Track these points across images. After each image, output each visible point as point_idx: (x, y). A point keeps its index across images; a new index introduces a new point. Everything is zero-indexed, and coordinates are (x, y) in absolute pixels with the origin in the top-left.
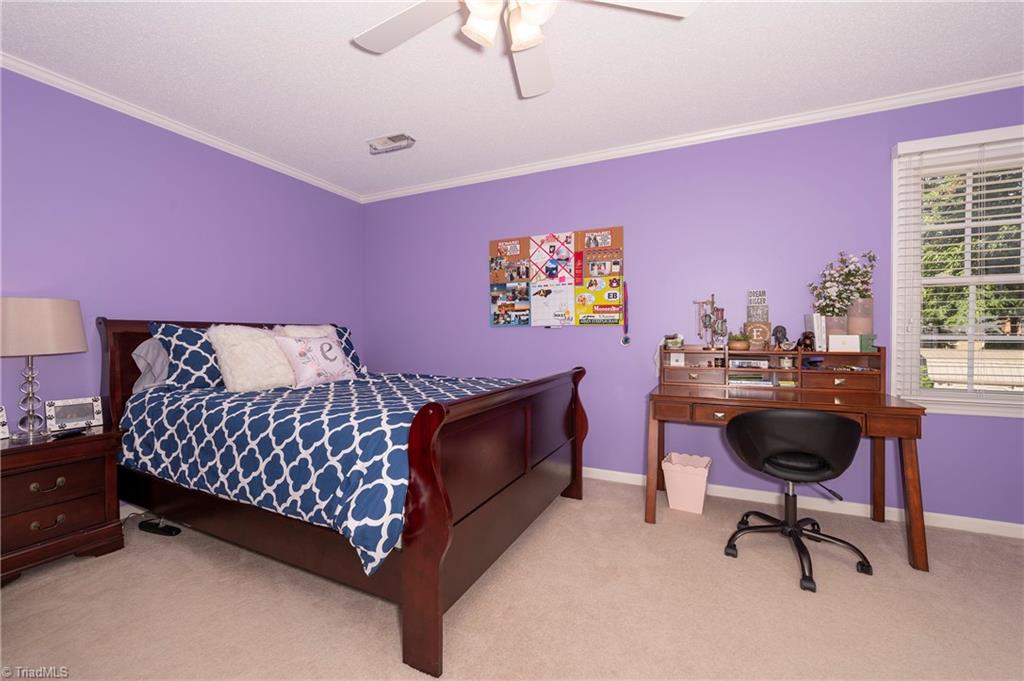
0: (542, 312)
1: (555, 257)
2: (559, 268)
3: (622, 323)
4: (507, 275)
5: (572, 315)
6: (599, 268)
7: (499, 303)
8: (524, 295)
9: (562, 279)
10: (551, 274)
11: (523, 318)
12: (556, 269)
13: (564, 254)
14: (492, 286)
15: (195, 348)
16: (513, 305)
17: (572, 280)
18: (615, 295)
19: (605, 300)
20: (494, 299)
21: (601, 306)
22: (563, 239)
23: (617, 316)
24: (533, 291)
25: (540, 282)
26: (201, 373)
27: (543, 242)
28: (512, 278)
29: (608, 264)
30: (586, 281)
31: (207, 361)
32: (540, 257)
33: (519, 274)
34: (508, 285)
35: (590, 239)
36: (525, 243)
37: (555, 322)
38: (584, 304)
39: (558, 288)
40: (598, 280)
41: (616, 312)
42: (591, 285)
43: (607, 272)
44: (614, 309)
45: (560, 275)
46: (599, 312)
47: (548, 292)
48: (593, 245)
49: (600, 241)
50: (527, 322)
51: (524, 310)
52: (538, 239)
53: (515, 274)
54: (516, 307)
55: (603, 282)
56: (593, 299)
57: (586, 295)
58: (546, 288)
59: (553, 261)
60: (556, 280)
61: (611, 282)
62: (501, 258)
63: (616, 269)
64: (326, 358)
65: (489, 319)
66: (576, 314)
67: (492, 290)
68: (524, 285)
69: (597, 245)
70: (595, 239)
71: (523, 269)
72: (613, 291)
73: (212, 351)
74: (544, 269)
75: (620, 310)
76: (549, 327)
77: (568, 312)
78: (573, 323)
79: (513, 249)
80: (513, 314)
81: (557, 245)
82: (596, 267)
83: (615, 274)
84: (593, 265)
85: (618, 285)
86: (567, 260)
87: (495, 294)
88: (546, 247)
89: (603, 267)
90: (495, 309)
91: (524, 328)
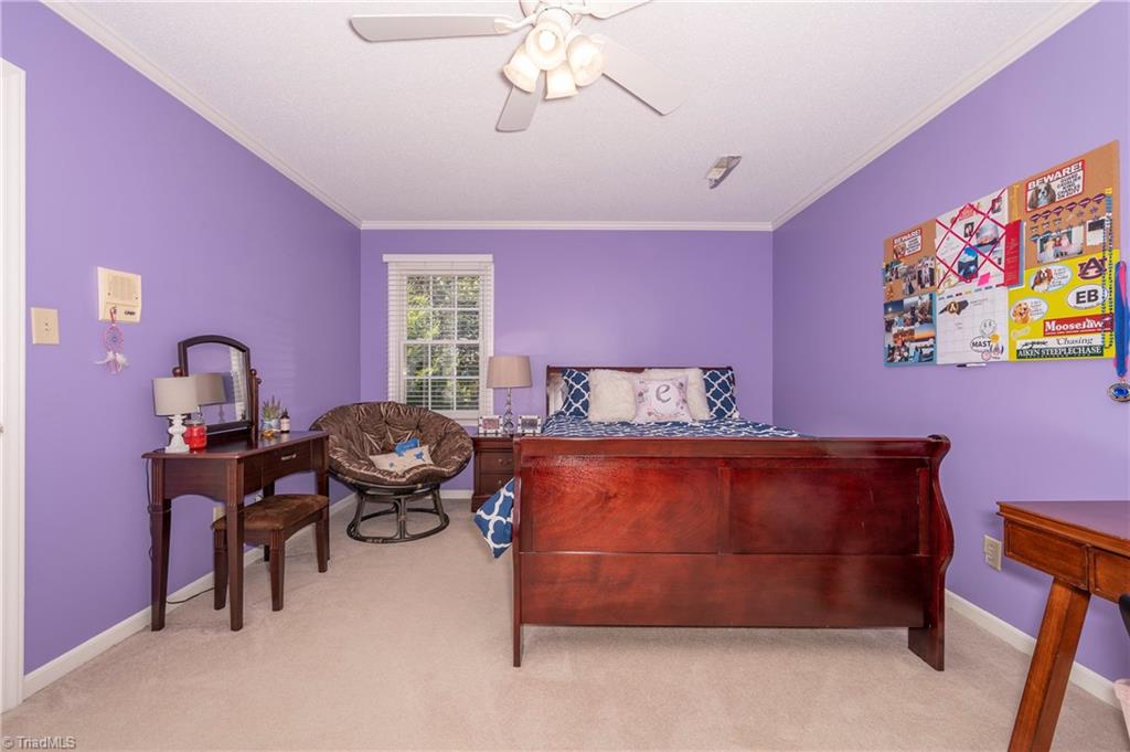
0: (954, 340)
1: (974, 242)
2: (981, 259)
3: (1111, 353)
4: (904, 286)
5: (1003, 341)
6: (1058, 244)
7: (895, 330)
8: (926, 315)
9: (986, 278)
10: (967, 273)
11: (926, 351)
12: (975, 263)
13: (989, 231)
14: (886, 306)
15: (579, 387)
16: (912, 332)
17: (1000, 278)
18: (1092, 295)
19: (1070, 307)
20: (889, 325)
21: (1060, 321)
22: (985, 207)
23: (1096, 339)
24: (940, 305)
25: (950, 289)
26: (578, 405)
27: (954, 221)
28: (911, 291)
29: (1077, 232)
30: (1028, 275)
31: (583, 396)
32: (950, 249)
33: (920, 282)
34: (908, 301)
35: (1038, 191)
36: (926, 231)
37: (973, 357)
38: (1025, 321)
39: (978, 296)
40: (1053, 268)
41: (1095, 330)
42: (1038, 281)
43: (1074, 248)
44: (1091, 324)
45: (981, 273)
46: (1056, 333)
47: (963, 305)
48: (1043, 202)
49: (1057, 191)
50: (930, 358)
51: (927, 339)
52: (946, 219)
53: (915, 284)
54: (917, 335)
55: (1066, 271)
56: (1044, 307)
57: (1029, 302)
58: (958, 299)
59: (970, 249)
60: (975, 282)
61: (1084, 268)
62: (898, 262)
63: (1096, 238)
64: (659, 398)
65: (882, 355)
66: (1010, 339)
67: (886, 313)
68: (926, 298)
69: (1052, 200)
70: (1048, 188)
71: (926, 273)
72: (1087, 286)
73: (587, 389)
74: (956, 268)
75: (1105, 325)
76: (964, 365)
77: (996, 338)
78: (1005, 357)
79: (912, 244)
80: (912, 346)
81: (976, 219)
82: (1050, 244)
83: (1094, 249)
84: (1044, 241)
85: (1101, 271)
86: (995, 242)
87: (889, 317)
88: (959, 228)
89: (1065, 242)
90: (890, 341)
91: (926, 369)
